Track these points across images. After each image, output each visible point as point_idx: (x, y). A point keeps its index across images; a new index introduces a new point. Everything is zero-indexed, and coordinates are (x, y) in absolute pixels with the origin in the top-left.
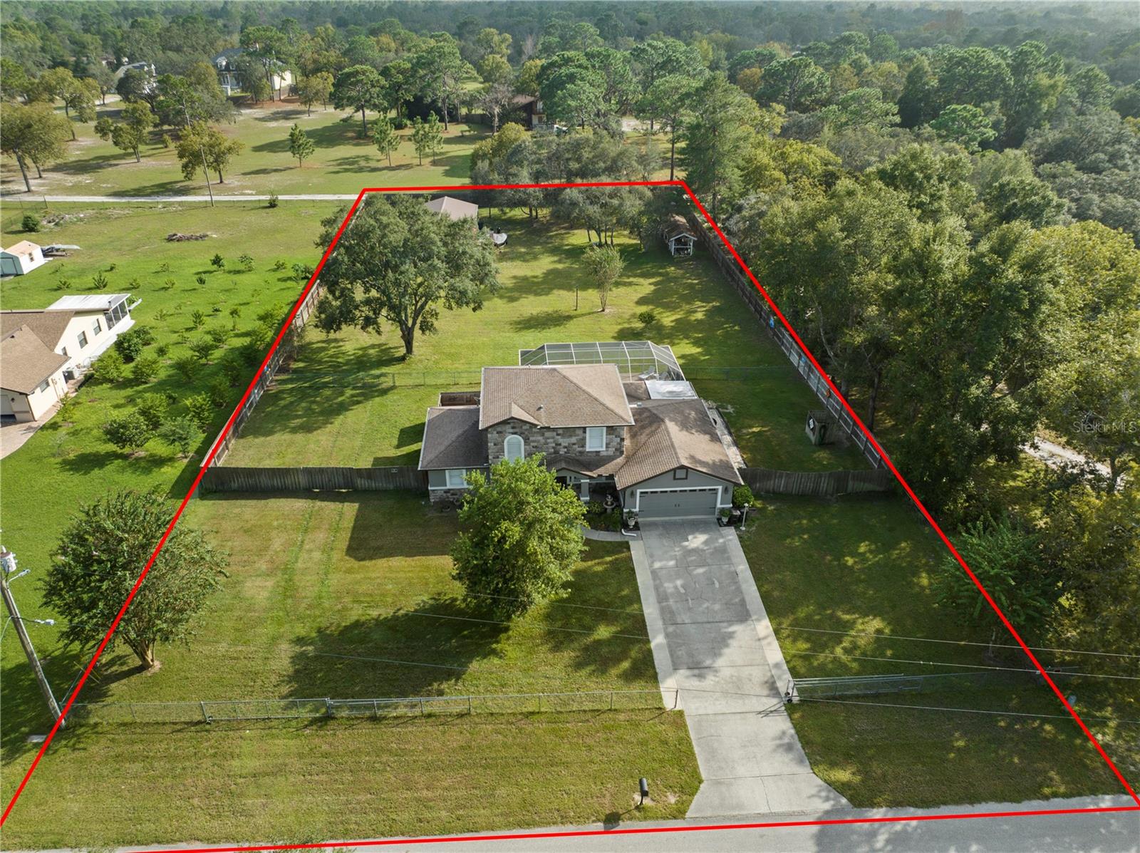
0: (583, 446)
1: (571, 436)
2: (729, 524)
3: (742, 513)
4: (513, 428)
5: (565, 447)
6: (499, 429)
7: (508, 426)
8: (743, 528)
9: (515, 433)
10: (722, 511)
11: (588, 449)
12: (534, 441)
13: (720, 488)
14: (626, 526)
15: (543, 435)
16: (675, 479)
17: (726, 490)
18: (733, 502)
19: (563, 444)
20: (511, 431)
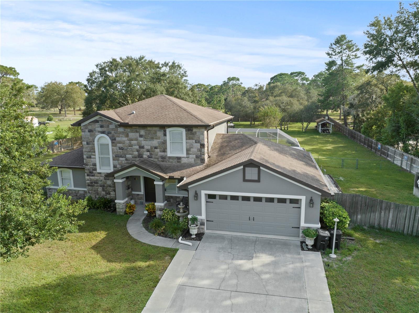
0: (165, 151)
1: (152, 139)
2: (315, 248)
3: (332, 235)
4: (102, 127)
5: (148, 151)
6: (90, 127)
7: (97, 125)
8: (333, 256)
9: (103, 132)
10: (307, 232)
11: (169, 154)
12: (120, 142)
13: (303, 198)
14: (186, 234)
15: (127, 136)
16: (245, 180)
17: (311, 202)
18: (321, 221)
19: (146, 147)
20: (100, 129)
